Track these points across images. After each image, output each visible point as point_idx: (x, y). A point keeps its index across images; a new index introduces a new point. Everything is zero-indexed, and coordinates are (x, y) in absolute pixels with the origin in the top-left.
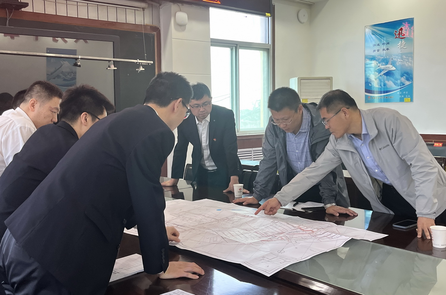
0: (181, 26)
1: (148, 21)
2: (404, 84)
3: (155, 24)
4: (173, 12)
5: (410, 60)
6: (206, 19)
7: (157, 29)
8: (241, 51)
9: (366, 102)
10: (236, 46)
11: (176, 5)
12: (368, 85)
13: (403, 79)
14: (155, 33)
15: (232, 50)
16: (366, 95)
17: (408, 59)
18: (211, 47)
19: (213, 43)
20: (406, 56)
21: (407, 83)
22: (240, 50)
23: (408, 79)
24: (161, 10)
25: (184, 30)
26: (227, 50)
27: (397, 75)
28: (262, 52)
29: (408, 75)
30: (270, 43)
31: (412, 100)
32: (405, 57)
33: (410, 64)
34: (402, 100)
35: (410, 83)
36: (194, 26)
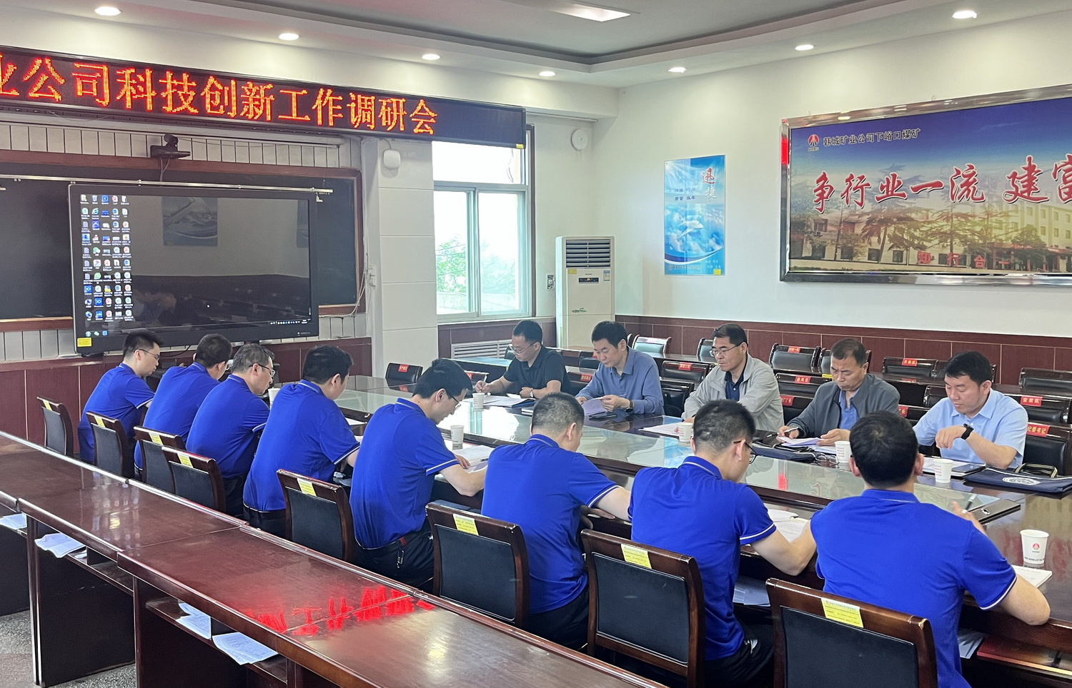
0: (391, 170)
1: (345, 163)
2: (713, 250)
3: (355, 166)
4: (379, 152)
5: (721, 216)
6: (428, 158)
7: (357, 173)
8: (482, 196)
9: (666, 273)
10: (474, 189)
11: (383, 141)
12: (669, 248)
13: (712, 242)
14: (355, 178)
15: (468, 194)
16: (666, 263)
17: (718, 214)
18: (436, 193)
19: (438, 188)
20: (716, 209)
21: (718, 248)
22: (480, 194)
23: (718, 243)
24: (363, 147)
25: (395, 175)
26: (462, 196)
27: (704, 236)
28: (516, 195)
29: (718, 236)
30: (527, 184)
31: (723, 272)
32: (714, 210)
33: (720, 221)
34: (710, 272)
35: (721, 247)
36: (410, 169)
